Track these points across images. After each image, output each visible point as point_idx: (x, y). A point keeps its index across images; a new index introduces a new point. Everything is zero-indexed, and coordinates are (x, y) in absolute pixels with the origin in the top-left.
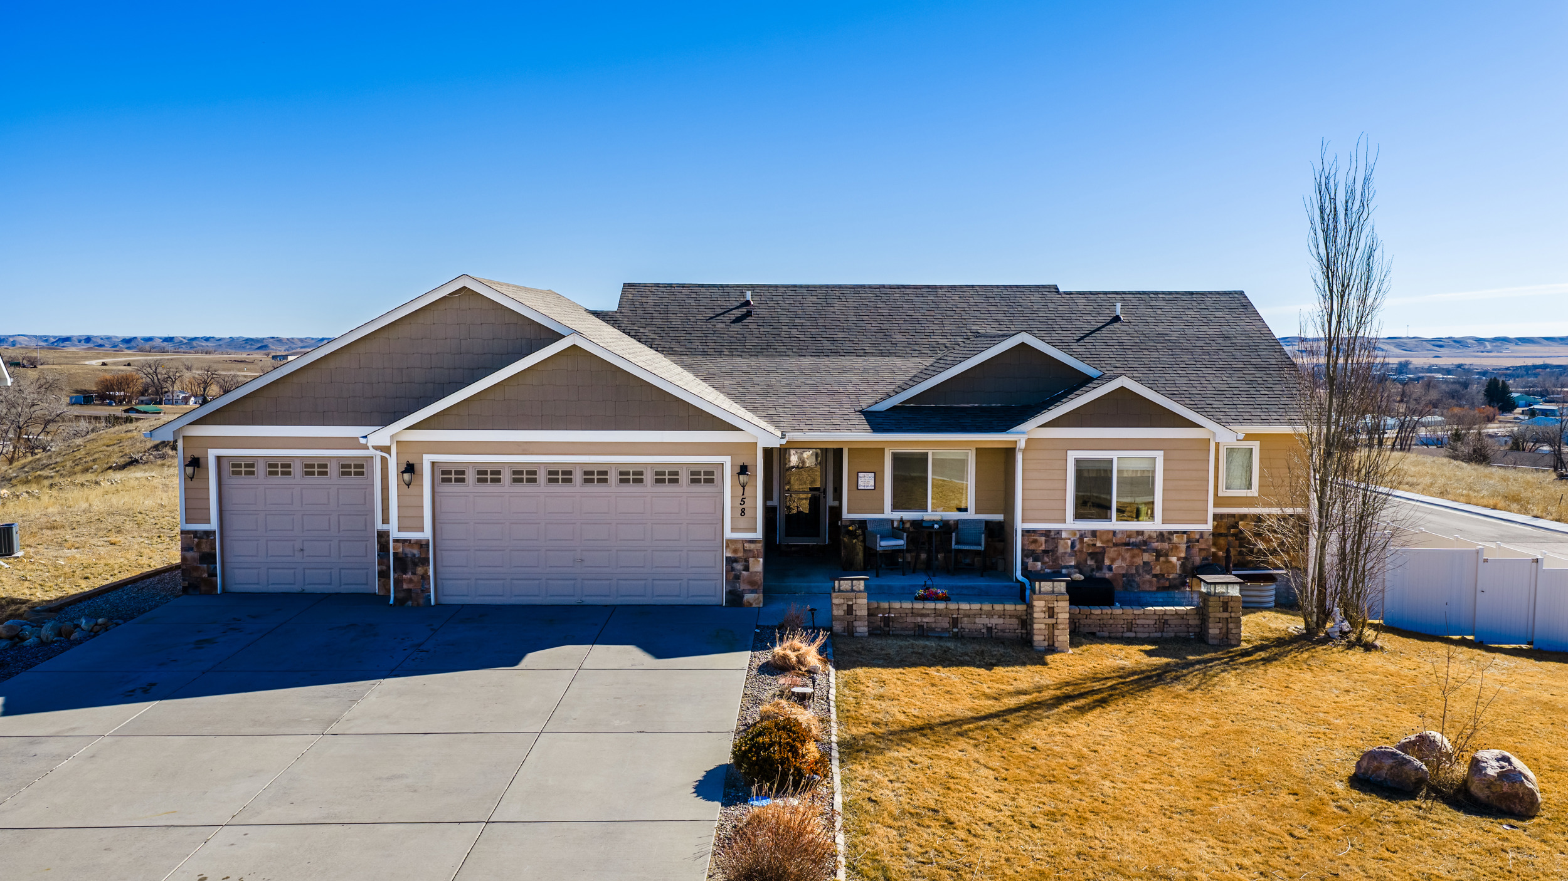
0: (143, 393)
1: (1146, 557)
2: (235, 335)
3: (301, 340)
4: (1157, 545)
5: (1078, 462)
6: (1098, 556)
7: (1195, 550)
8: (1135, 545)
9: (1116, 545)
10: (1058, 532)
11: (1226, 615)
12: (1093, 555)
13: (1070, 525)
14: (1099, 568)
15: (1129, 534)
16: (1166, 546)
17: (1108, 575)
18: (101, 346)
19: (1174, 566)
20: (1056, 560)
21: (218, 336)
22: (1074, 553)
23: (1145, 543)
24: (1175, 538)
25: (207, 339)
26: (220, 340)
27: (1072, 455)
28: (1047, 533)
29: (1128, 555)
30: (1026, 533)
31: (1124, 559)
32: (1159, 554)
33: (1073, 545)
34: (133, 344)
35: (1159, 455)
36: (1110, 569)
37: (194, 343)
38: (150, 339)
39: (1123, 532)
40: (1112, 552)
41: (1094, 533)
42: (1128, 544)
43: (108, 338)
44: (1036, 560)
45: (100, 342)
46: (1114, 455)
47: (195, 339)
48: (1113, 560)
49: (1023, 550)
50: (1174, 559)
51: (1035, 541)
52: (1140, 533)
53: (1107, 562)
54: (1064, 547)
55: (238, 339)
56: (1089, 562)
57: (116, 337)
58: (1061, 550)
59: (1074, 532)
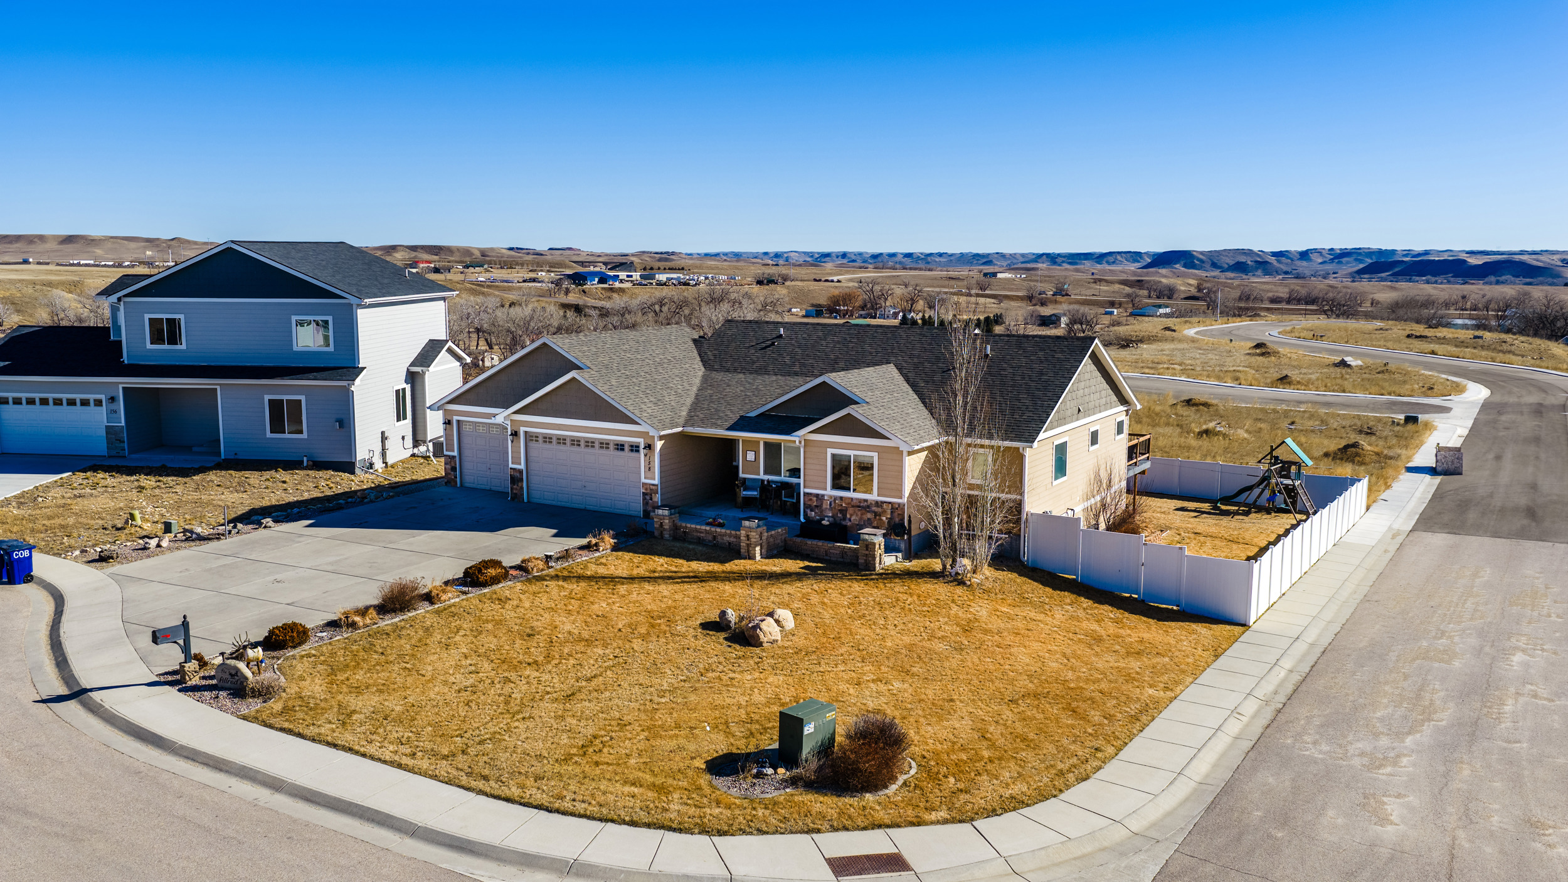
0: (863, 307)
1: (869, 515)
2: (965, 250)
3: (1023, 255)
4: (874, 508)
5: (833, 456)
6: (843, 511)
7: (896, 514)
8: (862, 507)
9: (853, 506)
10: (823, 496)
11: (867, 552)
12: (841, 511)
13: (829, 492)
14: (844, 518)
15: (860, 501)
16: (880, 510)
17: (849, 524)
18: (854, 261)
19: (884, 523)
20: (822, 512)
21: (950, 252)
22: (831, 509)
23: (868, 507)
24: (885, 506)
25: (940, 255)
26: (952, 255)
27: (830, 451)
28: (817, 495)
29: (859, 513)
30: (806, 494)
31: (857, 515)
32: (876, 514)
33: (830, 504)
34: (879, 259)
35: (875, 455)
36: (850, 520)
37: (929, 259)
38: (893, 255)
39: (856, 499)
40: (851, 510)
41: (841, 498)
42: (859, 507)
43: (860, 254)
44: (812, 511)
45: (854, 257)
46: (851, 453)
47: (931, 254)
48: (851, 515)
49: (804, 504)
50: (884, 518)
51: (811, 500)
52: (866, 501)
53: (848, 516)
54: (826, 505)
55: (967, 254)
56: (839, 515)
57: (867, 253)
58: (824, 506)
59: (831, 497)
